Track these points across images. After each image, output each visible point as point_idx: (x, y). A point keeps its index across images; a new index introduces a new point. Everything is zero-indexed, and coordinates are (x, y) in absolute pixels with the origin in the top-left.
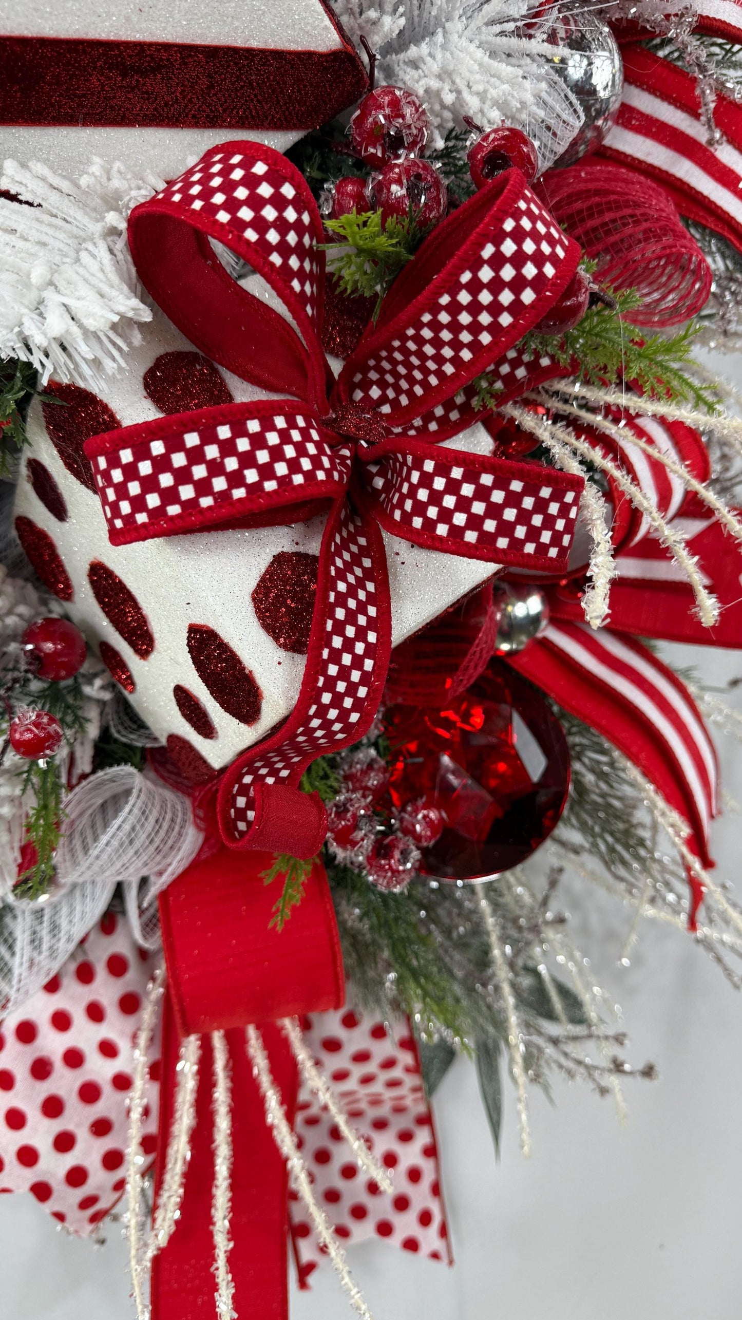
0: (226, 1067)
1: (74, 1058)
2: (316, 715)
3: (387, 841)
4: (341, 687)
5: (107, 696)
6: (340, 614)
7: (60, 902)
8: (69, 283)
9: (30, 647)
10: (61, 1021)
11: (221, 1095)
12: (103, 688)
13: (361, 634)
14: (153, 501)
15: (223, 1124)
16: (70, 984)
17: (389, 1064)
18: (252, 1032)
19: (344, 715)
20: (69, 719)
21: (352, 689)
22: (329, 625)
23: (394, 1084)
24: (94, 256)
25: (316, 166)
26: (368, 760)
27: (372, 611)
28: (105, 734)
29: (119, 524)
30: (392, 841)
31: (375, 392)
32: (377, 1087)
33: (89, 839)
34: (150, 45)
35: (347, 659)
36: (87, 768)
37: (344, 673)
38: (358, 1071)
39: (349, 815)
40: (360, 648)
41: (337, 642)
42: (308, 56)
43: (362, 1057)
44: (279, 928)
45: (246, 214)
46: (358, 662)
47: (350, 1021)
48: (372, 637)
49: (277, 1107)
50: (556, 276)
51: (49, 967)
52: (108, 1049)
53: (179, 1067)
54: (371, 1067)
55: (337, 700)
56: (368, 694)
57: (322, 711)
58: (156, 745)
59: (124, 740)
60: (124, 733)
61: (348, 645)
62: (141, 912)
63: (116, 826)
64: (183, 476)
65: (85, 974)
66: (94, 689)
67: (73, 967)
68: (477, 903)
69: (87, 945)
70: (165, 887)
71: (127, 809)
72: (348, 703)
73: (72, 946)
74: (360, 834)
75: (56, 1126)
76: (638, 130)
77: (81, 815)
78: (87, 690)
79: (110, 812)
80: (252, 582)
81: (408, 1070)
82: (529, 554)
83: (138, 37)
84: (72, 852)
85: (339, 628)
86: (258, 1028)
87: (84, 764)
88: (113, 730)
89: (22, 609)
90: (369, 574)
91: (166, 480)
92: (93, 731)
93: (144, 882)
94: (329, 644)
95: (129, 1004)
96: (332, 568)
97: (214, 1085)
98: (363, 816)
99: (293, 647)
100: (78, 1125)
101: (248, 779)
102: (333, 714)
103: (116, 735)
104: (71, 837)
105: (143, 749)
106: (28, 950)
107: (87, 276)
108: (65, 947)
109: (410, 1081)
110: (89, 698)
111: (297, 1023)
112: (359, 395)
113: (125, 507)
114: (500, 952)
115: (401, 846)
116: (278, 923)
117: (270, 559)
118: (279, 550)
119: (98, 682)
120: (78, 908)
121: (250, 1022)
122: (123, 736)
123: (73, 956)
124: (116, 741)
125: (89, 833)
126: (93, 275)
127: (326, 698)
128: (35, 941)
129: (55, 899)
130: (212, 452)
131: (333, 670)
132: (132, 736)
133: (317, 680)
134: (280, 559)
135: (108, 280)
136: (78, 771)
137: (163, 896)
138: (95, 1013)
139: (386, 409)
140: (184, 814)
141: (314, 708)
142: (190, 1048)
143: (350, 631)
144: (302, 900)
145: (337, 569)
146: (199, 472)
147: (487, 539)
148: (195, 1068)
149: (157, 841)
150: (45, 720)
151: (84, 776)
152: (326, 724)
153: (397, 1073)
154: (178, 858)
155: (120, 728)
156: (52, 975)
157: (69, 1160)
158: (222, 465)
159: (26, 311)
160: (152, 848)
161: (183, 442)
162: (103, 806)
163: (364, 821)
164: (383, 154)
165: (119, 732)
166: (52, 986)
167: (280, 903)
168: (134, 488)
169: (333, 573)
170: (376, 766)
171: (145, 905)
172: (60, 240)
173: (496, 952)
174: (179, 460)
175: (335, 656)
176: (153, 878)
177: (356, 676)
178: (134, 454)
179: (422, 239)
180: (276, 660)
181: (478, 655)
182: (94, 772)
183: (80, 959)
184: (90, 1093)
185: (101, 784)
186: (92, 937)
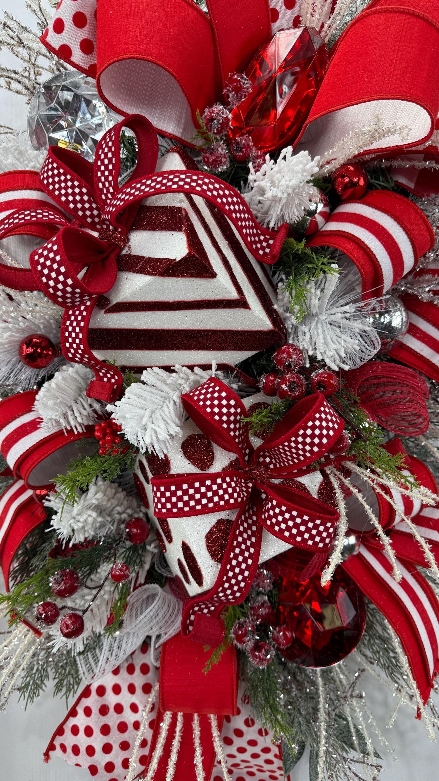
0: (180, 731)
1: (119, 709)
2: (222, 591)
3: (260, 644)
4: (233, 581)
5: (156, 551)
6: (237, 551)
7: (124, 635)
8: (157, 419)
9: (127, 530)
10: (117, 689)
11: (176, 744)
12: (155, 547)
13: (245, 560)
14: (169, 506)
15: (174, 757)
16: (123, 672)
17: (266, 750)
18: (196, 717)
19: (233, 593)
20: (138, 561)
21: (238, 583)
22: (232, 555)
23: (269, 762)
24: (168, 407)
25: (265, 359)
26: (262, 601)
27: (252, 550)
28: (152, 567)
29: (157, 510)
30: (263, 644)
31: (268, 460)
32: (260, 761)
33: (139, 612)
34: (201, 330)
35: (237, 570)
36: (143, 581)
37: (235, 576)
38: (251, 750)
39: (243, 629)
40: (244, 566)
41: (234, 562)
42: (260, 332)
43: (253, 743)
44: (206, 673)
45: (216, 410)
46: (242, 572)
47: (249, 723)
48: (250, 562)
49: (199, 757)
50: (327, 443)
51: (114, 663)
52: (134, 708)
53: (161, 724)
54: (257, 750)
55: (231, 587)
56: (245, 585)
57: (224, 590)
58: (172, 576)
59: (159, 571)
60: (160, 567)
61: (239, 564)
62: (156, 649)
63: (147, 612)
64: (180, 499)
65: (131, 670)
66: (151, 548)
67: (126, 665)
68: (316, 678)
69: (133, 656)
70: (165, 641)
71: (153, 606)
72: (236, 588)
73: (125, 657)
74: (247, 639)
75: (105, 740)
76: (419, 339)
77: (137, 600)
78: (148, 547)
79: (150, 601)
80: (207, 530)
81: (276, 756)
82: (310, 545)
83: (197, 328)
84: (131, 616)
85: (236, 557)
86: (198, 716)
87: (142, 580)
88: (156, 566)
89: (129, 511)
90: (254, 534)
91: (174, 499)
92: (147, 567)
93: (158, 637)
94: (230, 563)
95: (147, 689)
96: (238, 531)
97: (174, 738)
98: (250, 631)
99: (219, 561)
100: (114, 742)
101: (196, 609)
102: (229, 592)
103: (157, 569)
104: (131, 610)
105: (167, 577)
106: (107, 653)
107: (164, 416)
108: (123, 656)
109: (278, 763)
110: (149, 551)
111: (216, 718)
112: (261, 460)
113: (159, 506)
114: (323, 706)
115: (266, 647)
116: (206, 671)
117: (216, 521)
118: (220, 518)
119: (153, 545)
120: (131, 640)
121: (196, 712)
122: (159, 569)
123: (127, 660)
124: (156, 571)
125: (139, 609)
126: (166, 415)
127: (226, 585)
128: (111, 650)
129: (122, 634)
130: (191, 491)
131: (231, 574)
132: (163, 570)
133: (223, 578)
134: (220, 522)
135: (171, 417)
136: (138, 582)
137: (165, 645)
138: (132, 689)
139: (272, 466)
140: (179, 610)
141: (220, 589)
142: (168, 716)
143: (240, 559)
144: (219, 662)
145: (240, 531)
146: (186, 498)
147: (293, 536)
148: (167, 728)
149: (166, 618)
150: (124, 568)
151: (141, 585)
152: (226, 596)
153: (270, 756)
154: (173, 629)
155: (160, 566)
156: (116, 667)
157: (108, 758)
158: (194, 496)
159: (139, 430)
160: (164, 621)
161: (182, 487)
162: (148, 598)
163: (250, 633)
164: (284, 369)
165: (158, 567)
166: (116, 672)
167: (208, 662)
168: (163, 500)
169: (237, 533)
170: (265, 605)
171: (156, 647)
172: (158, 400)
173: (321, 706)
174: (179, 493)
175: (232, 569)
176: (162, 635)
177: (240, 578)
178: (165, 489)
179: (293, 405)
180: (211, 564)
181: (313, 565)
182: (144, 584)
183: (130, 661)
184: (122, 727)
185: (146, 590)
186: (136, 652)
